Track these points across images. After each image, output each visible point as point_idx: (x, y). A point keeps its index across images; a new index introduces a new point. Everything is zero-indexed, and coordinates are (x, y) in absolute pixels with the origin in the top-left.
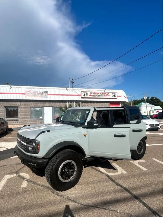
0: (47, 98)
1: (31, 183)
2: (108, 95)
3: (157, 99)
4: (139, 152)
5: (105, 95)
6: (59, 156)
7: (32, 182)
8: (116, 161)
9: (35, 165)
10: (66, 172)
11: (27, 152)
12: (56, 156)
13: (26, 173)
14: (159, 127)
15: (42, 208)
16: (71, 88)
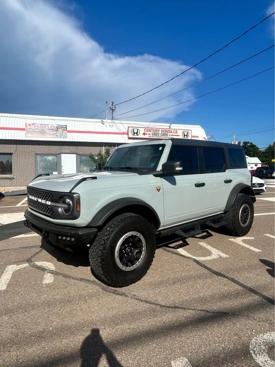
0: (66, 137)
1: (61, 277)
2: (176, 134)
3: (253, 146)
4: (244, 224)
5: (171, 134)
6: (116, 223)
7: (61, 274)
8: (203, 239)
9: (73, 239)
10: (128, 254)
11: (54, 218)
12: (111, 224)
13: (47, 261)
14: (263, 188)
15: (90, 315)
16: (111, 121)
